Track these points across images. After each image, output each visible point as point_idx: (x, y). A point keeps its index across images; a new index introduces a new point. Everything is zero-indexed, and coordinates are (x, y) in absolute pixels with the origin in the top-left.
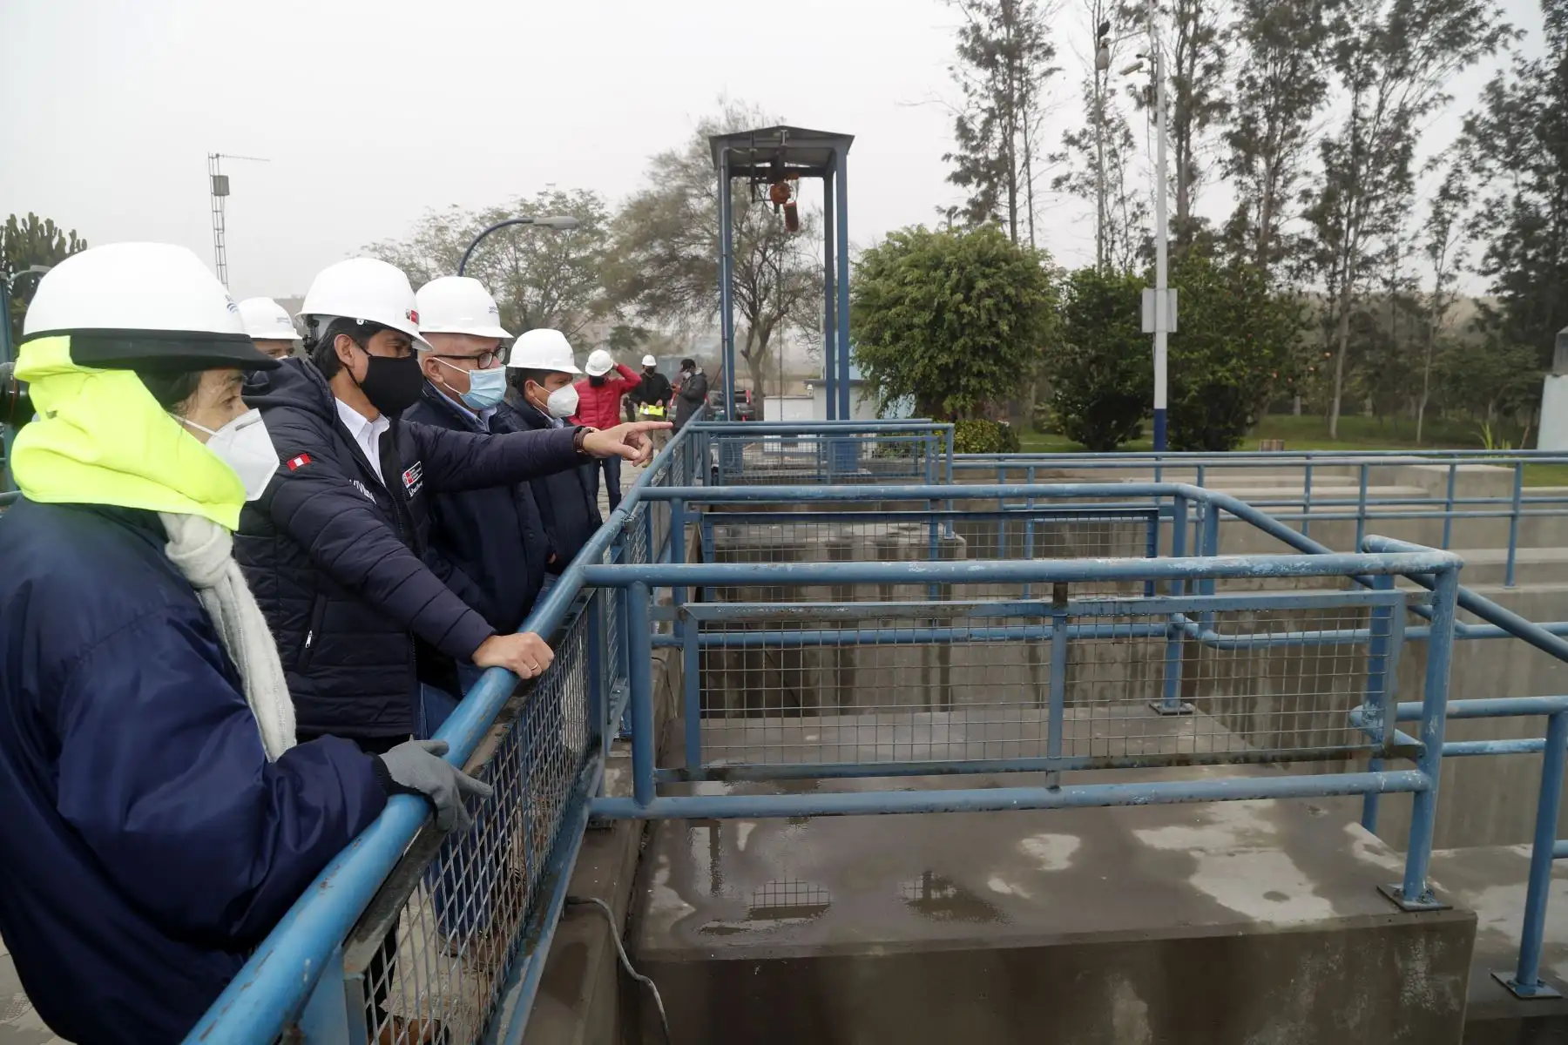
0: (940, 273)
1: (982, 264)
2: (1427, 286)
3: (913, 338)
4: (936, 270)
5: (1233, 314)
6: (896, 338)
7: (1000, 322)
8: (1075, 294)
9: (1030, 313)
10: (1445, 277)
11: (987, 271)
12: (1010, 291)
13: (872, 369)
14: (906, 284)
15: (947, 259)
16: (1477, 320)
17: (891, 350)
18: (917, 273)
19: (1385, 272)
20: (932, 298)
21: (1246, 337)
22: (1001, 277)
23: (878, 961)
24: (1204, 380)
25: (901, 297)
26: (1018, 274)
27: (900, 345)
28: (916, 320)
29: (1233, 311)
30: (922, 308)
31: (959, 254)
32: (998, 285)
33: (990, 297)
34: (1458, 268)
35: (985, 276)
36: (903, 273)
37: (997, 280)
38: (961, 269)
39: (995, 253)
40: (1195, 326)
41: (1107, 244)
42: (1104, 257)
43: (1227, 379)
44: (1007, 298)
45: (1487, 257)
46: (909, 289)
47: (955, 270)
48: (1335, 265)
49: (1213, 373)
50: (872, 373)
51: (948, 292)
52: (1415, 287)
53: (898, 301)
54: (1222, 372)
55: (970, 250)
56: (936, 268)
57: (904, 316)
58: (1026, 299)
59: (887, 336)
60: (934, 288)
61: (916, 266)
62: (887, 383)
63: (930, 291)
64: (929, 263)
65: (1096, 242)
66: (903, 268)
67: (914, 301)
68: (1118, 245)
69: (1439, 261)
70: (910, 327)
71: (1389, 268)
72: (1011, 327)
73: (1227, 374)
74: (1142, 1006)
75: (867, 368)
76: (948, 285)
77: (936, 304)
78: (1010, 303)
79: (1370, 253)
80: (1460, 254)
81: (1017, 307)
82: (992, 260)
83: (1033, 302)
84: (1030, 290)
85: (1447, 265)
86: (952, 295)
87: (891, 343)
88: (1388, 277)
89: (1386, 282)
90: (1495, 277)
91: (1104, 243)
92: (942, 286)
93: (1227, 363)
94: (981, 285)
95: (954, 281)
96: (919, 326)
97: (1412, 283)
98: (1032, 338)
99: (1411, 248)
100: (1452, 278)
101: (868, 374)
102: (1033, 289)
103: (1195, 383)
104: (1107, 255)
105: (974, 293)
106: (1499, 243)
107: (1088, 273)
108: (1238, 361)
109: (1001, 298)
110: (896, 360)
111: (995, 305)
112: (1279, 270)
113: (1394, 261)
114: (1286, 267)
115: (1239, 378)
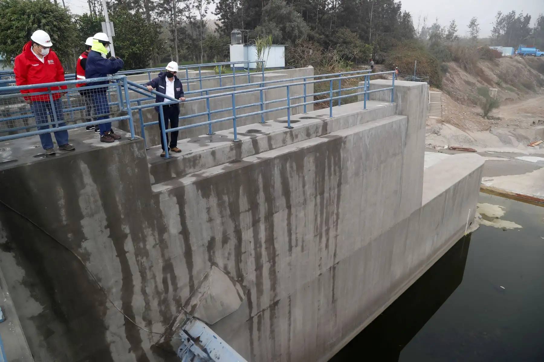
0: (26, 17)
1: (42, 13)
2: (199, 18)
3: (20, 42)
4: (23, 15)
5: (135, 29)
6: (13, 42)
7: (54, 35)
8: (82, 23)
9: (65, 31)
10: (203, 16)
11: (45, 15)
12: (55, 23)
13: (5, 55)
14: (12, 21)
15: (27, 11)
16: (216, 29)
17: (12, 47)
18: (15, 16)
19: (187, 14)
20: (24, 26)
21: (140, 37)
22: (51, 18)
23: (29, 166)
24: (129, 52)
25: (11, 26)
26: (58, 17)
27: (16, 45)
28: (20, 35)
29: (135, 28)
30: (22, 30)
31: (32, 9)
32: (50, 21)
33: (48, 26)
34: (206, 13)
35: (45, 18)
36: (9, 16)
37: (49, 19)
38: (34, 15)
39: (46, 9)
40: (124, 34)
41: (92, 4)
42: (92, 9)
43: (137, 51)
44: (55, 26)
45: (216, 9)
46: (14, 22)
47: (32, 15)
48: (171, 11)
49: (132, 49)
50: (6, 56)
51: (31, 24)
52: (195, 19)
53: (10, 28)
54: (135, 49)
55: (36, 8)
56: (24, 14)
57: (14, 33)
58: (62, 26)
59: (9, 41)
60: (24, 22)
61: (15, 14)
62: (14, 60)
63: (23, 24)
64: (20, 12)
65: (88, 4)
66: (9, 14)
67: (17, 27)
68: (96, 5)
69: (200, 11)
70: (18, 38)
71: (188, 13)
72: (59, 37)
73: (136, 49)
74: (86, 165)
75: (4, 54)
76: (30, 21)
77: (27, 29)
78: (56, 27)
79: (181, 8)
80: (206, 8)
81: (59, 29)
82: (46, 11)
83: (65, 27)
84: (63, 23)
85: (203, 12)
86: (32, 25)
87: (11, 44)
88: (188, 15)
89: (187, 17)
90: (219, 16)
91: (91, 4)
92: (28, 22)
93: (136, 46)
94: (44, 21)
95: (32, 19)
96: (22, 38)
97: (194, 18)
98: (67, 40)
99: (193, 6)
100: (205, 16)
101: (4, 57)
102: (64, 22)
103: (127, 53)
104: (93, 9)
105: (42, 24)
106: (219, 5)
107: (85, 16)
108: (139, 45)
109: (53, 26)
110: (15, 51)
111: (50, 28)
112: (153, 14)
113: (189, 10)
114: (156, 13)
115: (140, 50)
